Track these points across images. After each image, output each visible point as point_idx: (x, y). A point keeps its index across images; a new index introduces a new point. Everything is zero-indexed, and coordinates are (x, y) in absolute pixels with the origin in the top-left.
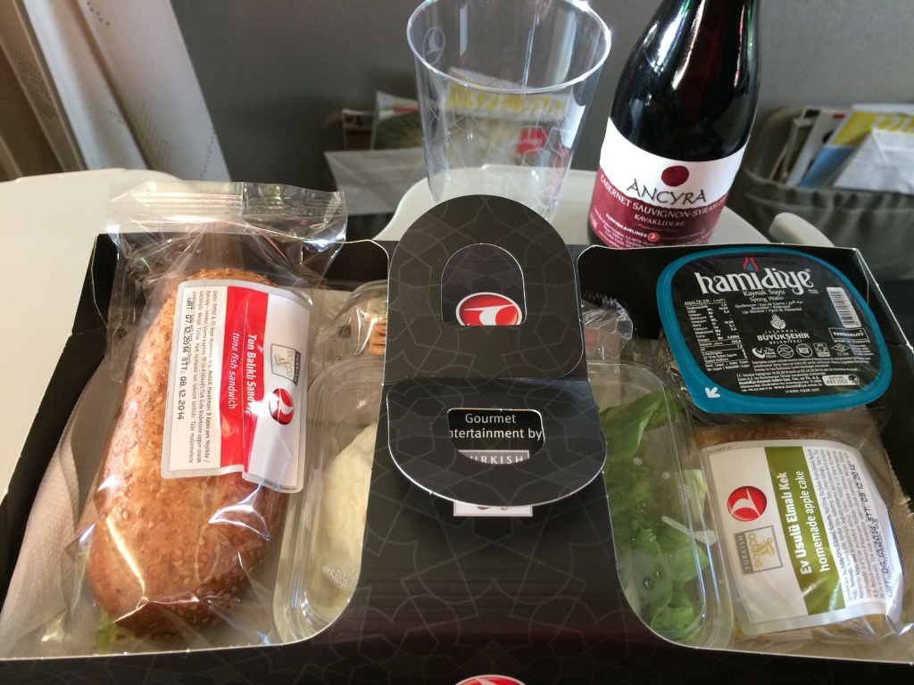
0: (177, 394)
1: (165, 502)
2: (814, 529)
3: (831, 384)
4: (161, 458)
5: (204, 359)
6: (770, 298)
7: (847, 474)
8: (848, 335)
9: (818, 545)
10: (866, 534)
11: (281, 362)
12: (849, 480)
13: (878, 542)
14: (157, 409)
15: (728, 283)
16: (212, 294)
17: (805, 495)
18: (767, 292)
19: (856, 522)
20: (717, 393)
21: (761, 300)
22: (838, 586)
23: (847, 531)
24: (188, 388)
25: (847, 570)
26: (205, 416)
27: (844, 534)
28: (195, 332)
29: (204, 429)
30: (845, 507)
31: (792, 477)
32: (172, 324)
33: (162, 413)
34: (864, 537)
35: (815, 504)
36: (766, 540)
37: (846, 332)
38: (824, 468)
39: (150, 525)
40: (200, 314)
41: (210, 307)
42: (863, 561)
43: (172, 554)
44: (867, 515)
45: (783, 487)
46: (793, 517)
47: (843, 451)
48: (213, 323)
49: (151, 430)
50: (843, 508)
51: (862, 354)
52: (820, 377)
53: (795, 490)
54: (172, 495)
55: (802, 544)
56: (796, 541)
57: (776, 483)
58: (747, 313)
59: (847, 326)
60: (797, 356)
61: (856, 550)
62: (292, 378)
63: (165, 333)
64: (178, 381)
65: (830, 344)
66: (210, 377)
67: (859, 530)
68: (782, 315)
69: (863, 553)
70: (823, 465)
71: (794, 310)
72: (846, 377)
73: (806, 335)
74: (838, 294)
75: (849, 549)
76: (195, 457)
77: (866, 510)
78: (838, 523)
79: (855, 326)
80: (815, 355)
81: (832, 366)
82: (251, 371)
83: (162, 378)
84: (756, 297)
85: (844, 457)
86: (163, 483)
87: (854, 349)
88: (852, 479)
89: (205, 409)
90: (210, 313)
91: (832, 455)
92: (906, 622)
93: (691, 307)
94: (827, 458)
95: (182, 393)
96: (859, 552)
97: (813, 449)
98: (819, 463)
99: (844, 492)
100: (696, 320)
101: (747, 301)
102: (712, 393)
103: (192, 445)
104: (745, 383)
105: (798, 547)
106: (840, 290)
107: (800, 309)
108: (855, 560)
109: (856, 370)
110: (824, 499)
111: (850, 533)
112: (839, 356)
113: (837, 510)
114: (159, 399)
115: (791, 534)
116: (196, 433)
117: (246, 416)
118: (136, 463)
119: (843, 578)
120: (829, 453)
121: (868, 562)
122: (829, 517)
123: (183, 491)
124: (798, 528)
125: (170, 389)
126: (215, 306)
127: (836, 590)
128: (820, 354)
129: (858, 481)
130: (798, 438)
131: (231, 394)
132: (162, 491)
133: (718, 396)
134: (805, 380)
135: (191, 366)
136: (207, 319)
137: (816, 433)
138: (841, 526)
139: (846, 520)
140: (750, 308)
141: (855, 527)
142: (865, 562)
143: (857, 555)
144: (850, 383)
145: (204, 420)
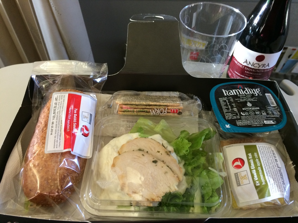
0: (51, 127)
1: (46, 161)
2: (260, 171)
3: (267, 123)
4: (44, 147)
5: (60, 116)
6: (247, 97)
7: (271, 153)
8: (272, 108)
9: (261, 176)
10: (277, 172)
11: (85, 117)
12: (272, 155)
13: (281, 175)
14: (44, 132)
15: (233, 92)
16: (63, 96)
17: (257, 160)
18: (246, 95)
19: (274, 168)
20: (229, 126)
21: (244, 97)
22: (268, 189)
23: (271, 171)
24: (54, 125)
25: (271, 184)
26: (59, 134)
27: (270, 172)
28: (57, 108)
29: (59, 138)
30: (270, 163)
31: (253, 154)
32: (50, 106)
33: (46, 133)
34: (277, 173)
35: (261, 163)
36: (244, 175)
37: (272, 107)
38: (263, 151)
39: (41, 168)
40: (59, 102)
41: (63, 100)
42: (276, 180)
43: (48, 178)
44: (278, 166)
45: (250, 158)
46: (253, 167)
47: (270, 146)
48: (63, 105)
49: (42, 138)
50: (269, 164)
51: (277, 114)
52: (263, 121)
53: (254, 158)
54: (48, 159)
55: (256, 176)
56: (254, 175)
57: (248, 156)
58: (239, 101)
59: (272, 105)
60: (255, 114)
61: (274, 177)
62: (89, 122)
63: (48, 108)
64: (51, 123)
65: (266, 111)
66: (61, 122)
67: (275, 171)
68: (251, 102)
69: (276, 178)
70: (263, 150)
71: (254, 100)
72: (272, 121)
73: (258, 108)
74: (269, 96)
75: (272, 177)
76: (56, 147)
77: (277, 164)
78: (268, 169)
79: (274, 105)
80: (261, 114)
81: (267, 118)
82: (75, 120)
83: (46, 122)
84: (242, 96)
85: (270, 148)
86: (45, 155)
87: (274, 112)
88: (273, 155)
89: (59, 132)
90: (62, 102)
91: (266, 147)
92: (291, 201)
93: (221, 100)
94: (264, 148)
95: (52, 127)
96: (275, 178)
97: (260, 146)
98: (262, 150)
99: (270, 159)
100: (223, 104)
101: (239, 97)
102: (228, 126)
103: (55, 143)
104: (239, 123)
105: (255, 177)
106: (270, 94)
107: (256, 100)
108: (274, 180)
109: (275, 119)
110: (263, 161)
111: (272, 172)
112: (269, 115)
113: (268, 165)
114: (45, 129)
115: (253, 173)
116: (56, 139)
117: (73, 133)
118: (37, 149)
119: (270, 186)
120: (265, 147)
121: (278, 181)
122: (265, 167)
123: (51, 158)
124: (255, 171)
125: (48, 125)
126: (64, 100)
127: (267, 191)
128: (263, 114)
129: (275, 156)
130: (255, 142)
131: (68, 127)
132: (44, 157)
133: (230, 127)
134: (258, 122)
135: (55, 118)
136: (61, 104)
137: (261, 141)
138: (269, 170)
139: (271, 168)
140: (240, 100)
141: (273, 170)
142: (277, 181)
143: (274, 179)
144: (273, 123)
145: (59, 135)
